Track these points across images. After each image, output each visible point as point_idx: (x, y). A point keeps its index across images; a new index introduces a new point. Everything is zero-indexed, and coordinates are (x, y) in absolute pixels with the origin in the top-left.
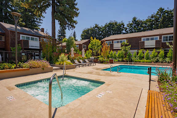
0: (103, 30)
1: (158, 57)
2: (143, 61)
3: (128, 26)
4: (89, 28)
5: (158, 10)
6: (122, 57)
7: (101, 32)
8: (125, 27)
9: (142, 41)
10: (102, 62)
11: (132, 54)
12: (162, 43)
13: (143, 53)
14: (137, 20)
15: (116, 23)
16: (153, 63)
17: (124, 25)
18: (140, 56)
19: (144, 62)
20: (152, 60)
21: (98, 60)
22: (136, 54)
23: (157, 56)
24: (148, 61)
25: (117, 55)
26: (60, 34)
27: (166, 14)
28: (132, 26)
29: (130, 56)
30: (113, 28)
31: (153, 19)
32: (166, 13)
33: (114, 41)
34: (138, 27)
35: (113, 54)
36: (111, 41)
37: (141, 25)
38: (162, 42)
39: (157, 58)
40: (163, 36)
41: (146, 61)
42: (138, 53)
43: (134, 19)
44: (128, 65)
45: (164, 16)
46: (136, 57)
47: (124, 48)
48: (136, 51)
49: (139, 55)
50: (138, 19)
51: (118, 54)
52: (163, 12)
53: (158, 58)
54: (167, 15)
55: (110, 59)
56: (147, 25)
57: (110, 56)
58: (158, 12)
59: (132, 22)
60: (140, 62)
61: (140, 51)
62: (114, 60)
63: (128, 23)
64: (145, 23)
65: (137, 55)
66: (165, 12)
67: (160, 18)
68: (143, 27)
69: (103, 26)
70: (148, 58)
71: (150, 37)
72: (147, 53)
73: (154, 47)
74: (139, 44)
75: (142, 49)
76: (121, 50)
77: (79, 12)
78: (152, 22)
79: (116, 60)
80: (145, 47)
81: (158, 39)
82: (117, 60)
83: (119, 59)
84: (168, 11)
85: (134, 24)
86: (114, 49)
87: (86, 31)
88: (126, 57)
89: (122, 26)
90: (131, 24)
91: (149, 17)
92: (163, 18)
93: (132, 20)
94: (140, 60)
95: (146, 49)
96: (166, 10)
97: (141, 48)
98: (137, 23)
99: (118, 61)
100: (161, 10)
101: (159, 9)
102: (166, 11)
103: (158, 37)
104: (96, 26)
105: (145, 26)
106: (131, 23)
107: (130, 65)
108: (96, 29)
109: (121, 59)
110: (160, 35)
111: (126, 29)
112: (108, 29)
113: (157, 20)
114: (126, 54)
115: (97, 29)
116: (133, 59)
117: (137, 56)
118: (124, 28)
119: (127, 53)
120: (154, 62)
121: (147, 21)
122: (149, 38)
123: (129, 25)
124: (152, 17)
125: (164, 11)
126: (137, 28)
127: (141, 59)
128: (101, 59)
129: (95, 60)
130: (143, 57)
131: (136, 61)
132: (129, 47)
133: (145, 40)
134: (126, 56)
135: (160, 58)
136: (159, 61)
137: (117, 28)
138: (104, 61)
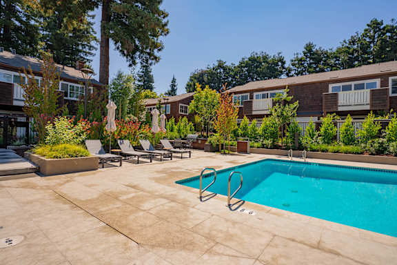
0: (236, 74)
1: (384, 137)
2: (336, 148)
3: (293, 65)
4: (205, 69)
5: (368, 25)
6: (274, 136)
7: (230, 79)
8: (286, 66)
9: (330, 91)
10: (216, 149)
11: (301, 128)
12: (390, 97)
13: (335, 124)
14: (314, 50)
15: (265, 58)
16: (366, 155)
17: (284, 63)
18: (325, 132)
19: (337, 152)
20: (363, 145)
21: (207, 143)
22: (314, 127)
23: (379, 135)
24: (350, 148)
25: (260, 130)
26: (142, 84)
27: (388, 34)
28: (302, 64)
29: (296, 134)
30: (258, 69)
31: (355, 47)
32: (388, 31)
33: (255, 94)
34: (317, 67)
35: (250, 127)
36: (248, 94)
37: (325, 61)
38: (391, 94)
39: (381, 140)
40: (390, 79)
41: (343, 147)
42: (319, 125)
43: (309, 48)
44: (289, 159)
45: (382, 40)
46: (314, 135)
47: (279, 110)
48: (312, 120)
49: (322, 130)
50: (317, 48)
51: (263, 126)
52: (380, 30)
53: (385, 140)
54: (390, 38)
55: (241, 139)
56: (339, 60)
57: (240, 132)
58: (366, 30)
59: (302, 55)
60: (327, 151)
61: (326, 119)
62: (250, 143)
63: (293, 57)
64: (336, 57)
65: (318, 129)
66: (386, 29)
67: (372, 45)
68: (328, 65)
69: (236, 65)
70: (350, 140)
71: (353, 83)
72: (346, 124)
73: (368, 107)
74: (322, 100)
75: (331, 113)
76: (271, 114)
77: (168, 22)
78: (353, 54)
79: (256, 144)
80: (340, 109)
81: (378, 87)
82: (259, 144)
83: (266, 142)
84: (392, 26)
85: (308, 59)
86: (254, 113)
87: (197, 76)
88: (284, 134)
89: (280, 64)
90: (301, 60)
91: (345, 41)
92: (381, 43)
93: (304, 50)
94: (324, 147)
95: (343, 114)
96: (387, 26)
97: (327, 113)
98: (316, 56)
99: (263, 146)
100: (376, 25)
101: (369, 23)
102: (389, 28)
103: (378, 81)
104: (221, 66)
105: (336, 64)
106: (300, 57)
107: (295, 159)
108: (220, 73)
109: (269, 142)
110: (384, 77)
111: (290, 70)
112: (247, 70)
113: (365, 49)
114: (283, 128)
115: (222, 70)
116: (304, 142)
117: (317, 133)
118: (284, 68)
119: (288, 124)
120: (372, 154)
121: (339, 51)
122: (351, 86)
123: (296, 62)
124: (353, 42)
125: (382, 27)
126: (315, 68)
127: (328, 143)
128: (214, 139)
129: (200, 142)
130: (335, 138)
131: (315, 148)
132: (292, 106)
133: (340, 91)
134: (285, 131)
135: (389, 140)
136: (385, 149)
137: (268, 68)
138: (222, 145)
